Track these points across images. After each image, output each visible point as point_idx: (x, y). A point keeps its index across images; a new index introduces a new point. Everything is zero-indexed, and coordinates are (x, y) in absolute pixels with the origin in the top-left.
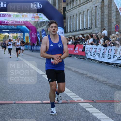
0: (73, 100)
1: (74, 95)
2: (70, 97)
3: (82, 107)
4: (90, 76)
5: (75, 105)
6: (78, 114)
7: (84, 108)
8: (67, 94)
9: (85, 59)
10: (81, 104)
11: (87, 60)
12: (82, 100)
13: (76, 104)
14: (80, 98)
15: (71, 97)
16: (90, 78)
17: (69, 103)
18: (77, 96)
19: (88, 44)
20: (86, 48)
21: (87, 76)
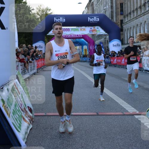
0: (128, 112)
1: (129, 107)
2: (125, 109)
3: (137, 119)
4: (147, 88)
5: (130, 117)
6: (133, 126)
7: (139, 120)
8: (123, 106)
9: (142, 71)
10: (136, 117)
11: (144, 71)
12: (138, 112)
13: (132, 116)
14: (136, 110)
15: (127, 109)
16: (147, 90)
17: (124, 115)
18: (133, 108)
19: (145, 56)
20: (143, 60)
21: (144, 88)
